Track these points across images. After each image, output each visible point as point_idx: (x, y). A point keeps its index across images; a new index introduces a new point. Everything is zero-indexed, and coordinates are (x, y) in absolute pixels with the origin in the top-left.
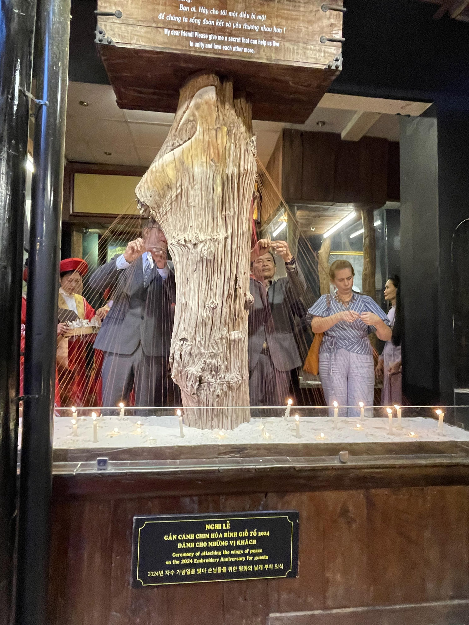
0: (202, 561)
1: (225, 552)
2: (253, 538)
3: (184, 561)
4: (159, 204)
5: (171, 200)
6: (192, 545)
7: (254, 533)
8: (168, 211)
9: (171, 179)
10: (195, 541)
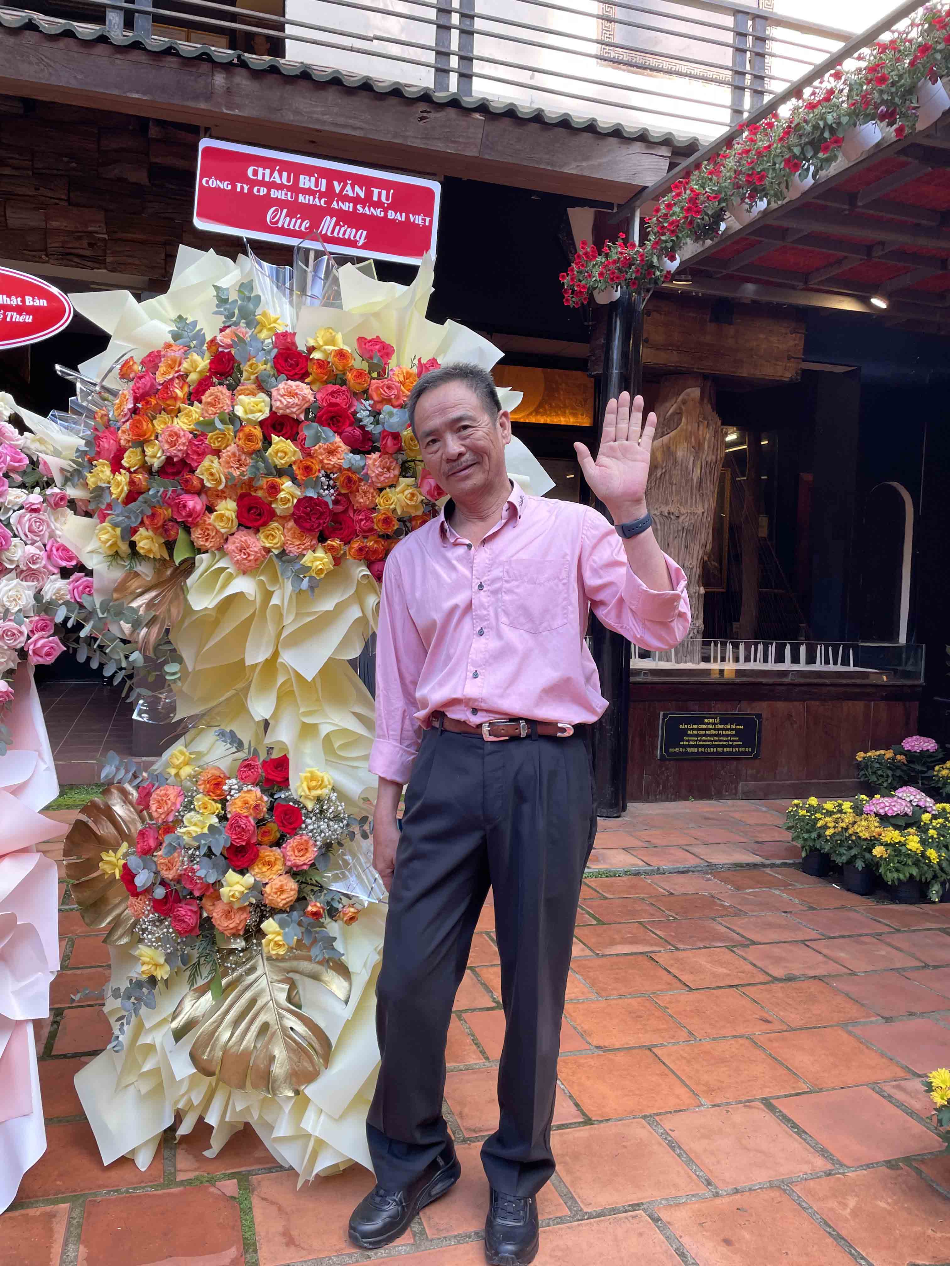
0: (701, 743)
1: (716, 738)
2: (733, 729)
3: (691, 743)
6: (696, 732)
7: (734, 727)
10: (698, 729)
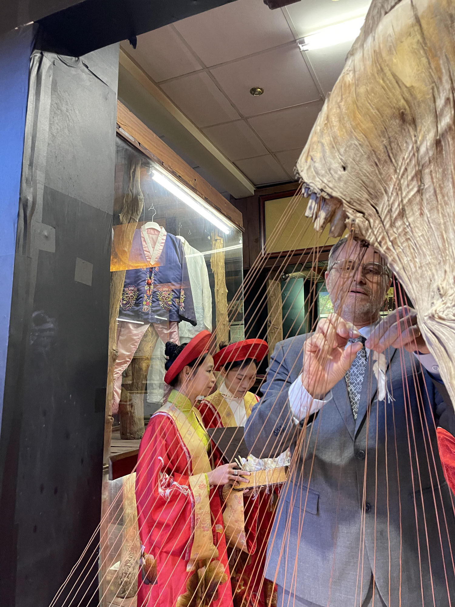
4: (374, 188)
5: (418, 163)
8: (410, 201)
9: (410, 89)
